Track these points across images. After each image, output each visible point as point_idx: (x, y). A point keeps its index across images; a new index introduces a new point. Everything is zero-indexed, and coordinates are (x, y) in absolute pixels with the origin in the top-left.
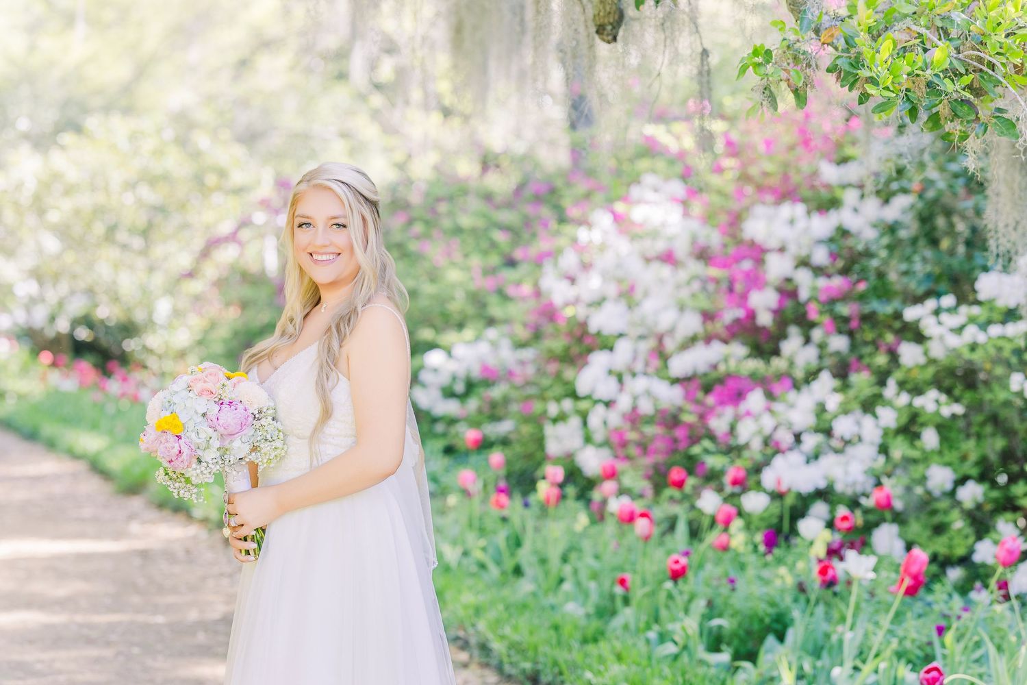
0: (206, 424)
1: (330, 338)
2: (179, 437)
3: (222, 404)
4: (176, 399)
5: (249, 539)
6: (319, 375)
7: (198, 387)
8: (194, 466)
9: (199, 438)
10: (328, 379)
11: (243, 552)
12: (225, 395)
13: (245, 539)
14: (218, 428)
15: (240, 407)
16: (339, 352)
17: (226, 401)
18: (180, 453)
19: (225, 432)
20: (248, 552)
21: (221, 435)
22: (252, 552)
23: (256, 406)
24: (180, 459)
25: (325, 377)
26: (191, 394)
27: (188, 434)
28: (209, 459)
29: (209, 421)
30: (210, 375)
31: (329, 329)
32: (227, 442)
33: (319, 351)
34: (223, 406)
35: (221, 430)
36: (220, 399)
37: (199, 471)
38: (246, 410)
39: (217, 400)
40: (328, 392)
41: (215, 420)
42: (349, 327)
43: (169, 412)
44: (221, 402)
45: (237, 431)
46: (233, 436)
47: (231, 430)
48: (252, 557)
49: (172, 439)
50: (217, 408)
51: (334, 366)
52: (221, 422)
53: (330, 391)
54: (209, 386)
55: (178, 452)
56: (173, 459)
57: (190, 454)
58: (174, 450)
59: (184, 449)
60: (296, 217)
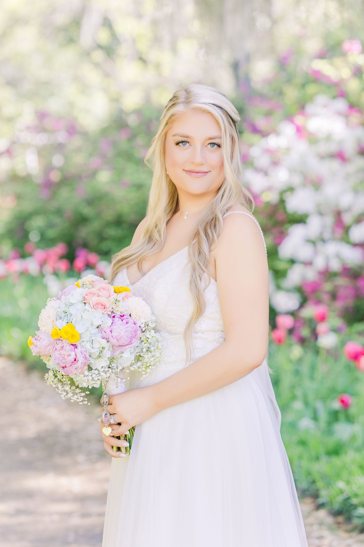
0: (100, 335)
1: (199, 243)
2: (75, 346)
3: (114, 317)
4: (72, 310)
5: (122, 438)
6: (192, 276)
7: (94, 299)
8: (86, 373)
9: (93, 348)
10: (200, 279)
11: (115, 449)
12: (117, 309)
13: (119, 438)
14: (111, 339)
15: (131, 321)
16: (210, 256)
17: (118, 314)
18: (75, 360)
19: (117, 344)
20: (119, 449)
21: (112, 346)
22: (123, 450)
23: (143, 321)
24: (75, 366)
25: (198, 279)
26: (87, 306)
27: (83, 344)
28: (99, 368)
29: (103, 332)
30: (103, 289)
31: (197, 234)
32: (118, 353)
33: (190, 255)
34: (116, 319)
35: (114, 341)
36: (113, 312)
37: (90, 378)
38: (135, 324)
39: (110, 313)
40: (202, 291)
41: (109, 332)
42: (216, 232)
43: (65, 321)
44: (113, 315)
45: (127, 343)
46: (123, 348)
47: (122, 342)
48: (123, 454)
49: (68, 348)
50: (110, 321)
51: (206, 267)
52: (115, 334)
53: (204, 291)
54: (103, 300)
55: (73, 360)
56: (67, 366)
57: (83, 362)
58: (70, 358)
59: (79, 357)
60: (174, 136)
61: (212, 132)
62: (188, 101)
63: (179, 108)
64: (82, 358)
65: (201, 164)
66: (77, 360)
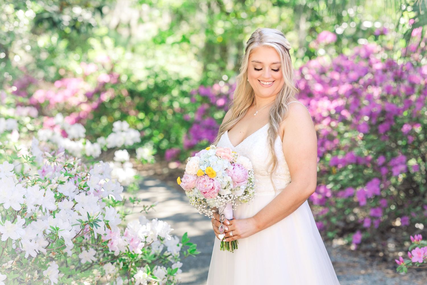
0: (227, 174)
2: (213, 180)
3: (234, 165)
4: (210, 160)
7: (222, 154)
8: (218, 197)
9: (223, 182)
14: (233, 177)
17: (236, 164)
21: (233, 182)
24: (213, 191)
27: (217, 179)
28: (225, 195)
29: (229, 172)
36: (233, 163)
43: (206, 166)
45: (242, 180)
49: (209, 181)
50: (232, 167)
52: (236, 174)
54: (228, 155)
55: (212, 188)
56: (207, 191)
57: (218, 189)
58: (210, 186)
59: (216, 186)
60: (252, 62)
61: (275, 59)
62: (261, 41)
63: (255, 45)
64: (217, 187)
65: (269, 78)
66: (214, 188)
